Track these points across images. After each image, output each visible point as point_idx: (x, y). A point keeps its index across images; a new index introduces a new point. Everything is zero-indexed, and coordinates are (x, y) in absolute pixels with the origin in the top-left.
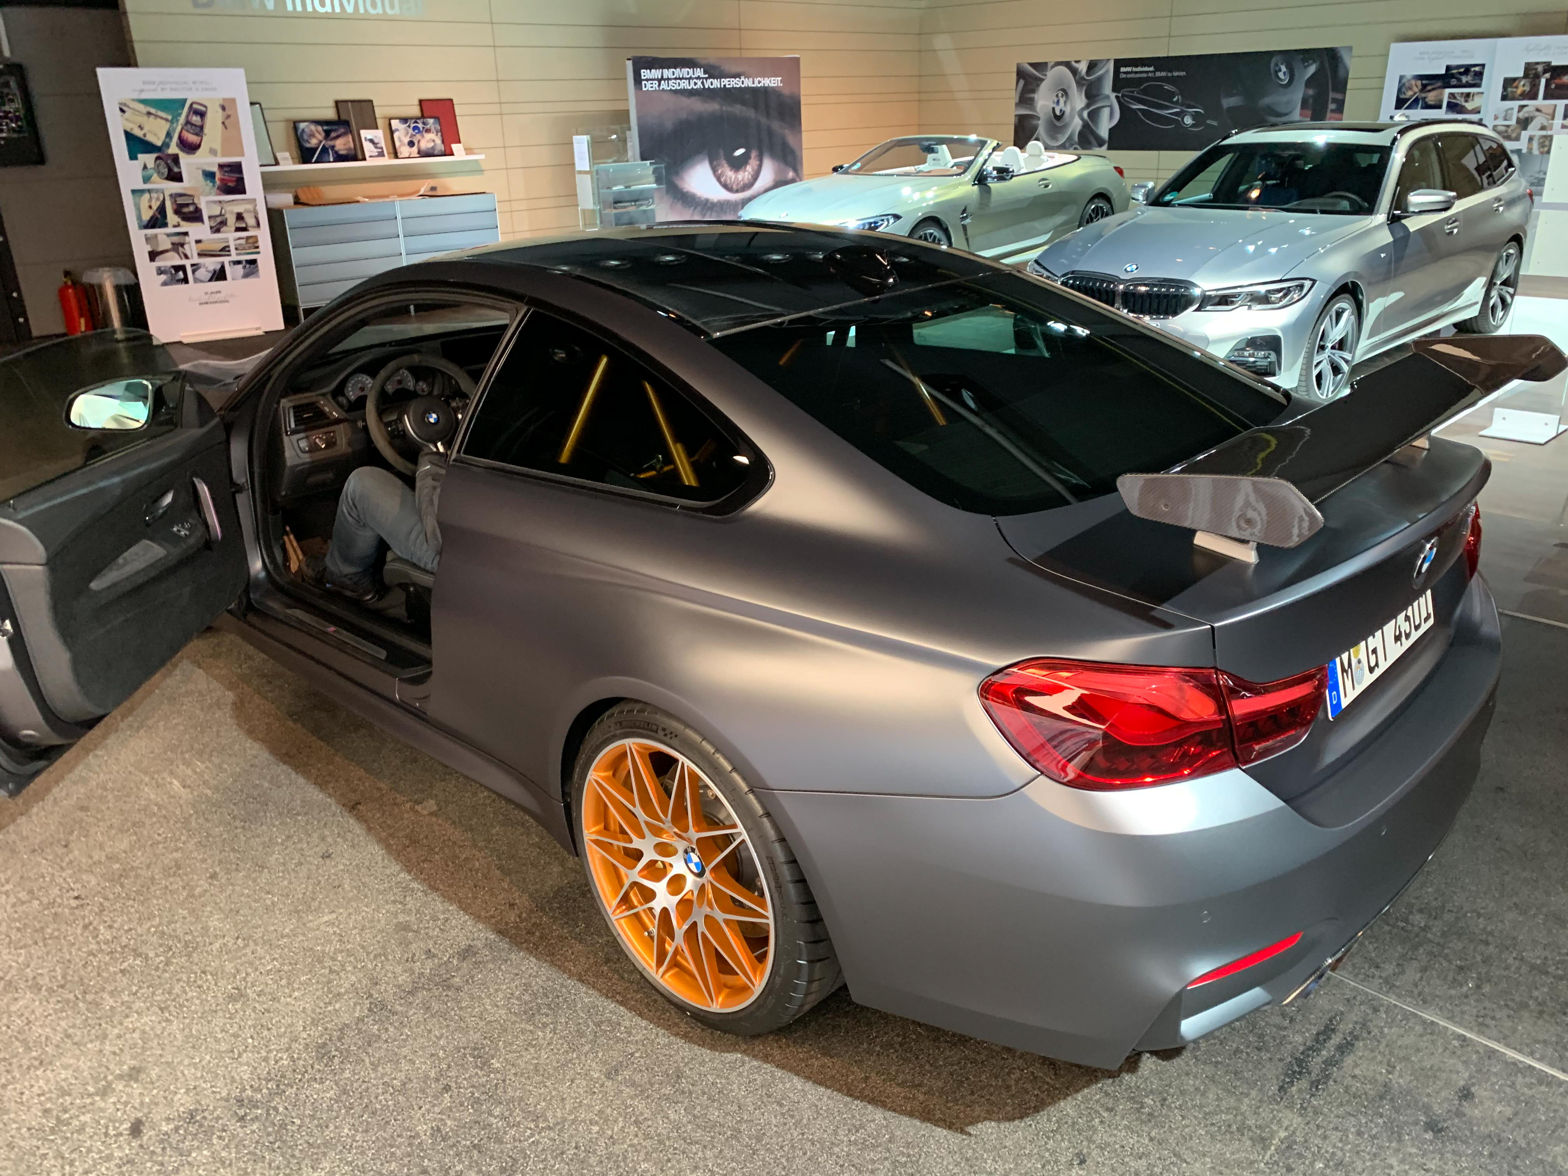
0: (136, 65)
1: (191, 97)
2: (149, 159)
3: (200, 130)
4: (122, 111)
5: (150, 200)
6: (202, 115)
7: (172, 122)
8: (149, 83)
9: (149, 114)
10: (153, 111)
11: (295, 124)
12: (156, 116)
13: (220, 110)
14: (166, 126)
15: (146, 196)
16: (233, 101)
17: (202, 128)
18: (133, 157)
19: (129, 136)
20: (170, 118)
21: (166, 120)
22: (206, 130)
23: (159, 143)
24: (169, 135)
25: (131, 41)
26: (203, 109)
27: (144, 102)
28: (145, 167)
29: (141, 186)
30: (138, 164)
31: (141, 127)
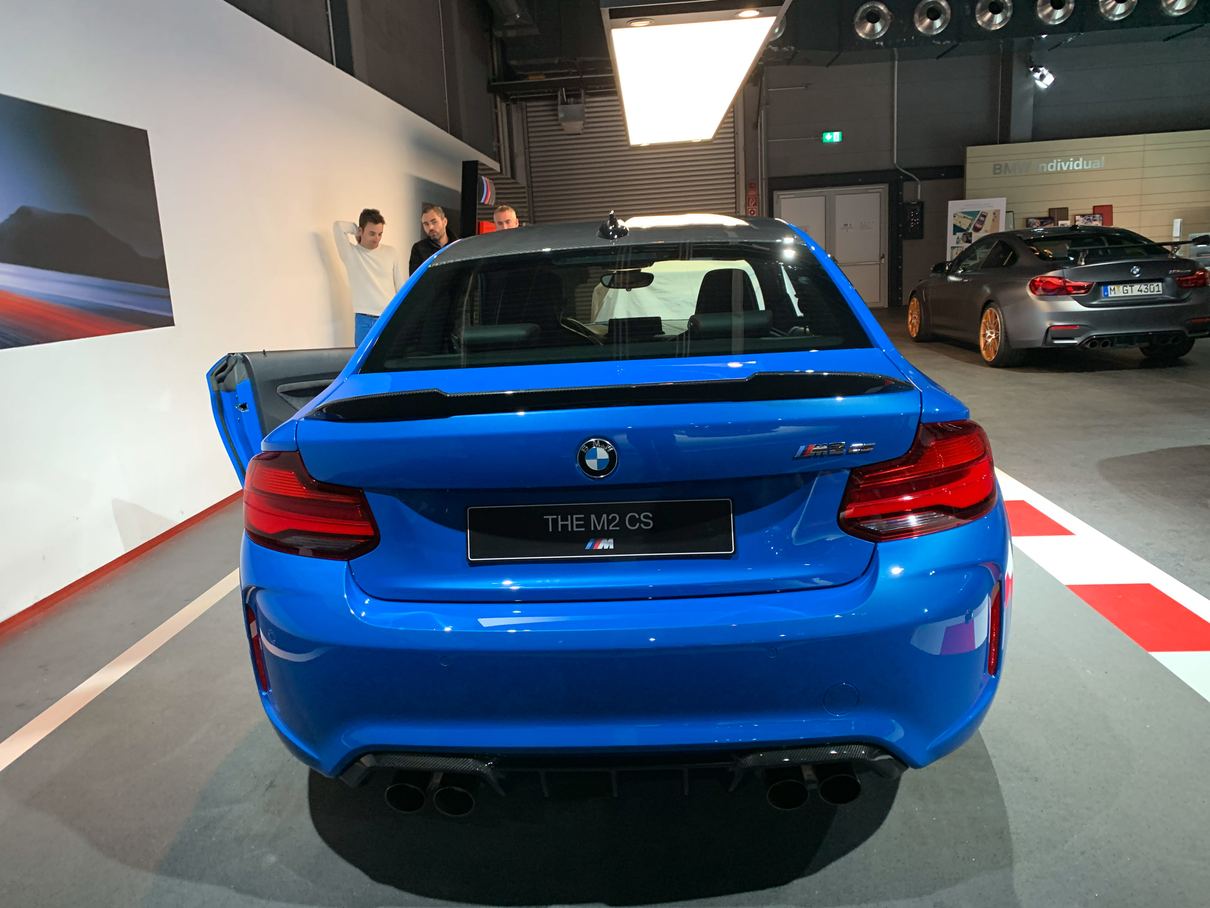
0: (965, 199)
1: (982, 210)
2: (960, 235)
3: (982, 223)
4: (954, 216)
5: (957, 251)
6: (985, 216)
7: (972, 220)
8: (967, 205)
9: (964, 217)
10: (966, 216)
11: (1027, 220)
12: (967, 218)
13: (993, 215)
14: (970, 221)
15: (956, 249)
16: (999, 211)
17: (984, 222)
18: (954, 234)
19: (955, 226)
20: (971, 218)
21: (971, 219)
22: (986, 223)
23: (965, 228)
24: (970, 225)
25: (966, 190)
26: (985, 214)
27: (963, 213)
28: (958, 238)
29: (955, 245)
30: (956, 237)
31: (960, 223)
